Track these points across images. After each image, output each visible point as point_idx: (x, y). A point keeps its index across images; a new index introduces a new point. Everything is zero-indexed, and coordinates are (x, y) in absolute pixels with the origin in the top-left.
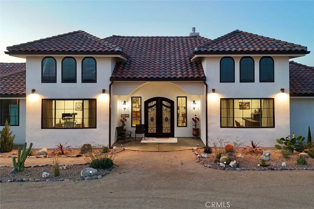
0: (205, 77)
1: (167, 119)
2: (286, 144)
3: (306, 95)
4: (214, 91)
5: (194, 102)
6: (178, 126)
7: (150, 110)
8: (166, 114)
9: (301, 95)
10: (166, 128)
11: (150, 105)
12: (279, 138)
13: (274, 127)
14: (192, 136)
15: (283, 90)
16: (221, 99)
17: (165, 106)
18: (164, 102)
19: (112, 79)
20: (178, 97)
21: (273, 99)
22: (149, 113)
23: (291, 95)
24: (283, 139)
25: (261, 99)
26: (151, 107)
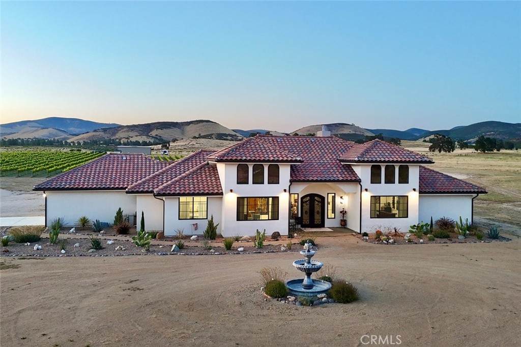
0: (360, 179)
1: (318, 212)
2: (417, 229)
3: (429, 193)
4: (366, 190)
5: (341, 197)
6: (328, 218)
7: (304, 205)
8: (317, 208)
9: (425, 193)
10: (318, 219)
11: (305, 200)
12: (412, 225)
13: (407, 217)
14: (340, 226)
15: (414, 190)
16: (371, 196)
17: (317, 201)
18: (316, 198)
19: (291, 181)
20: (328, 194)
21: (407, 196)
22: (304, 207)
23: (420, 193)
24: (415, 226)
25: (399, 196)
26: (306, 202)
